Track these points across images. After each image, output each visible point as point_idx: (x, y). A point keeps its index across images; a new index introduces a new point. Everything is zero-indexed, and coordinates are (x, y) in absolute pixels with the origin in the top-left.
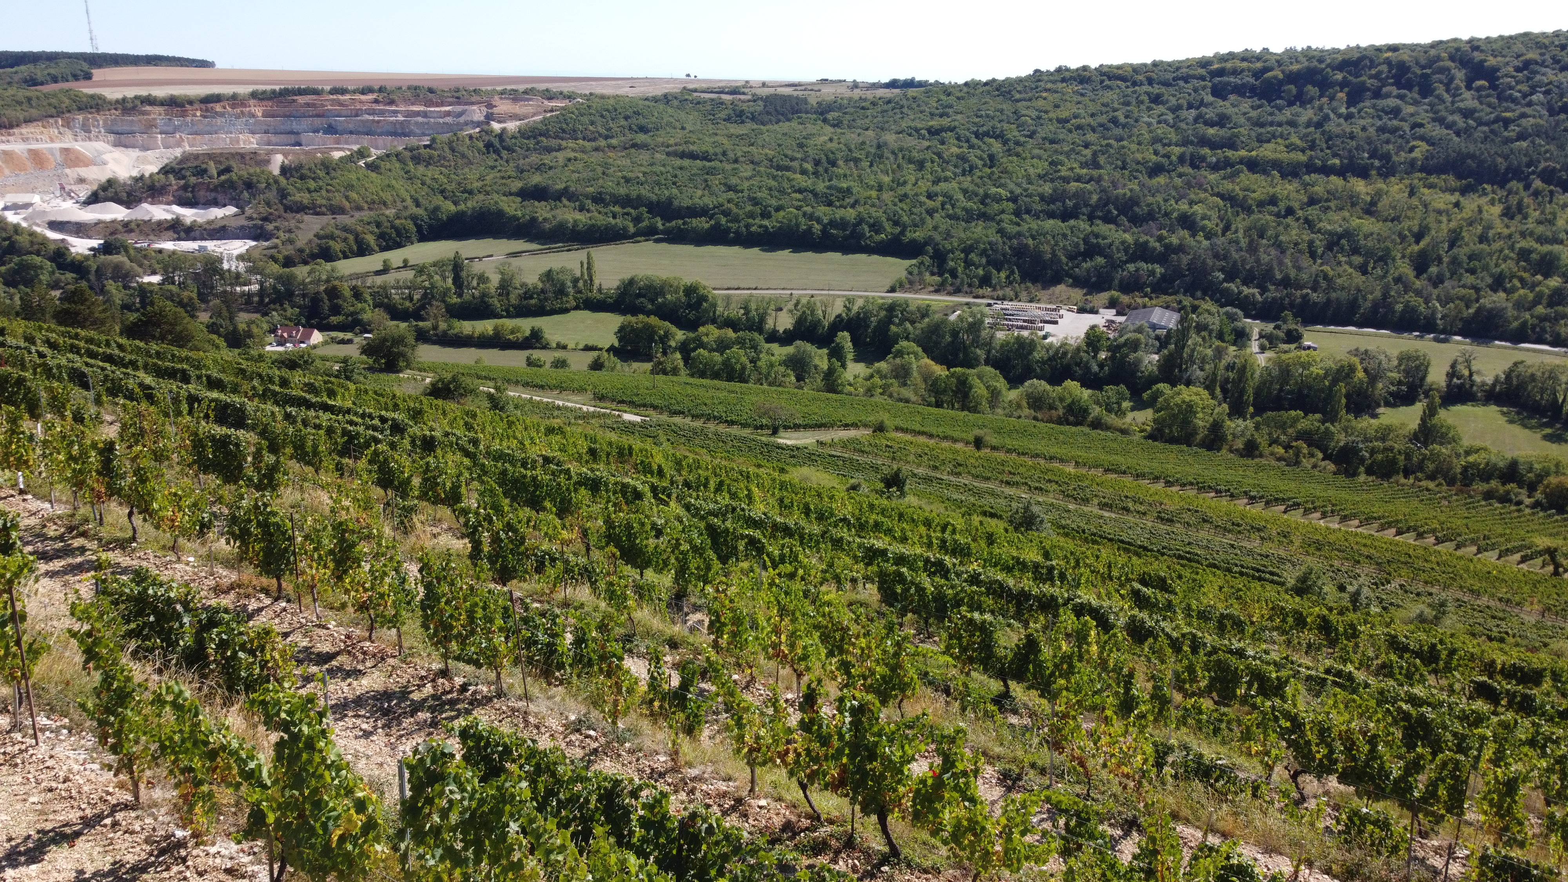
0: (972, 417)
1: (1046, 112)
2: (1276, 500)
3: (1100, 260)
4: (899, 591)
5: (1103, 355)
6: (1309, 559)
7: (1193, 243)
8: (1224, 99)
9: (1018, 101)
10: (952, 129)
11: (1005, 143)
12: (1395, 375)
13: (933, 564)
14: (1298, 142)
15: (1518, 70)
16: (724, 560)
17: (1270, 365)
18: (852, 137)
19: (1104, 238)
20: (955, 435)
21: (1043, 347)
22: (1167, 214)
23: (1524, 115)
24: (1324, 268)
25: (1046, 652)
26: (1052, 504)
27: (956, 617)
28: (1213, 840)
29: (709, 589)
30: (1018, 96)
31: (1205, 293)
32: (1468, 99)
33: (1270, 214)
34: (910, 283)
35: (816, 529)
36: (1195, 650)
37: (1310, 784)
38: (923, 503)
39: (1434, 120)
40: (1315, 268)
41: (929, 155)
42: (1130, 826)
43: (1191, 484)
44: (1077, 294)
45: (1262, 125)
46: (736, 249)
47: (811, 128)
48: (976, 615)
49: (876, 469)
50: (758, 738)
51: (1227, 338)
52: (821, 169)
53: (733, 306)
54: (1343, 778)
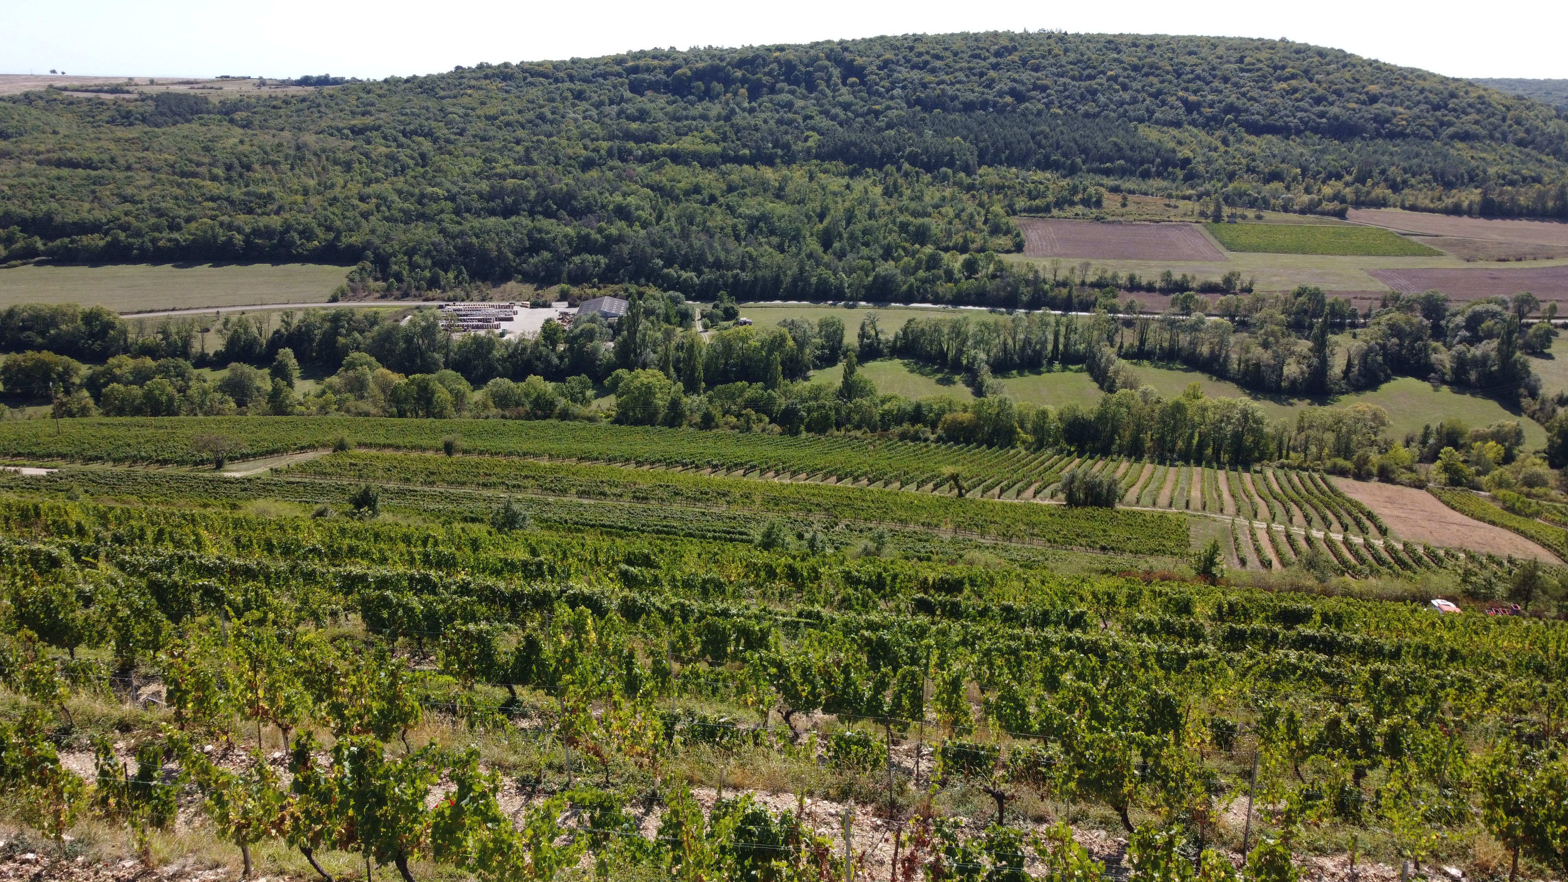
0: (438, 423)
1: (473, 109)
2: (736, 465)
3: (546, 255)
4: (386, 616)
5: (561, 347)
6: (770, 515)
7: (632, 233)
8: (642, 95)
9: (443, 98)
10: (377, 128)
11: (435, 141)
12: (818, 341)
13: (419, 581)
14: (712, 135)
15: (880, 68)
16: (176, 618)
17: (714, 342)
18: (267, 139)
19: (548, 233)
20: (424, 443)
21: (502, 345)
22: (603, 207)
23: (889, 108)
24: (748, 249)
25: (547, 650)
26: (532, 500)
27: (450, 633)
28: (728, 795)
29: (162, 656)
30: (442, 93)
31: (648, 280)
32: (845, 95)
33: (696, 202)
34: (352, 291)
35: (283, 565)
36: (685, 620)
37: (800, 720)
38: (399, 519)
39: (821, 113)
40: (741, 249)
41: (356, 155)
42: (651, 801)
43: (660, 461)
44: (529, 289)
45: (678, 119)
46: (142, 268)
47: (215, 130)
48: (472, 626)
49: (343, 490)
50: (246, 812)
51: (673, 320)
52: (234, 174)
53: (148, 331)
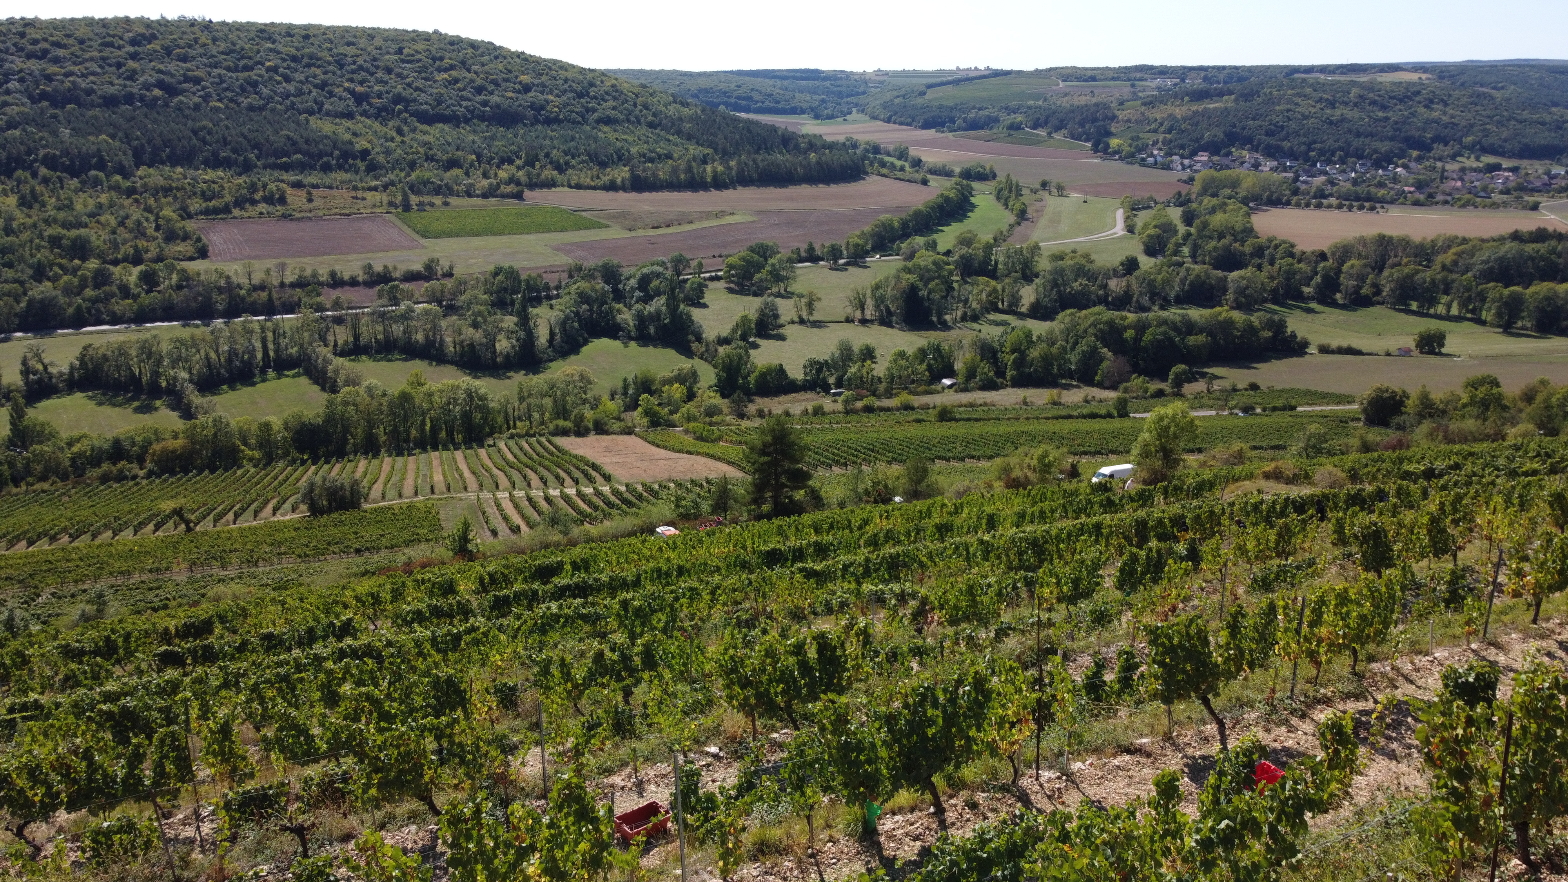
54: (71, 807)
